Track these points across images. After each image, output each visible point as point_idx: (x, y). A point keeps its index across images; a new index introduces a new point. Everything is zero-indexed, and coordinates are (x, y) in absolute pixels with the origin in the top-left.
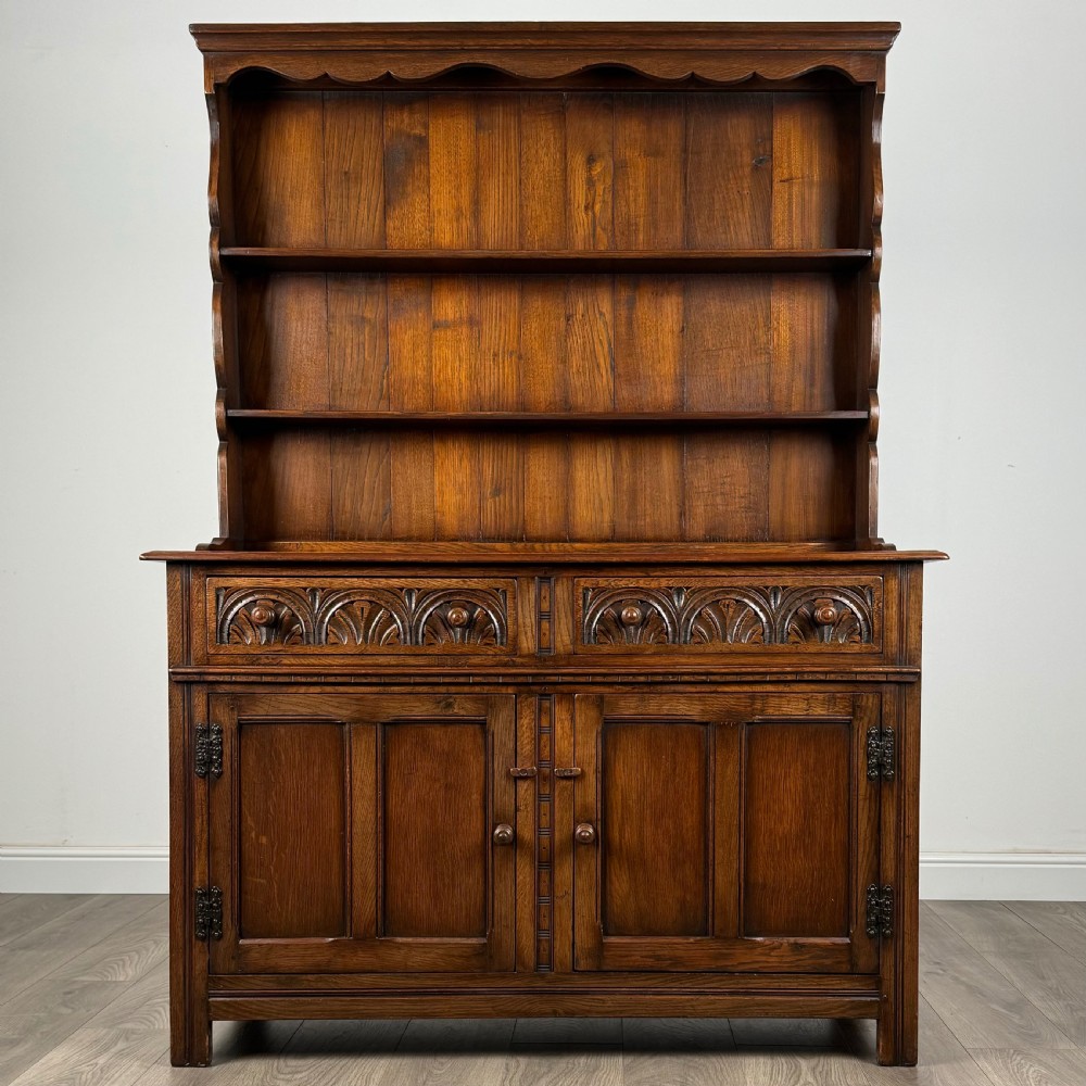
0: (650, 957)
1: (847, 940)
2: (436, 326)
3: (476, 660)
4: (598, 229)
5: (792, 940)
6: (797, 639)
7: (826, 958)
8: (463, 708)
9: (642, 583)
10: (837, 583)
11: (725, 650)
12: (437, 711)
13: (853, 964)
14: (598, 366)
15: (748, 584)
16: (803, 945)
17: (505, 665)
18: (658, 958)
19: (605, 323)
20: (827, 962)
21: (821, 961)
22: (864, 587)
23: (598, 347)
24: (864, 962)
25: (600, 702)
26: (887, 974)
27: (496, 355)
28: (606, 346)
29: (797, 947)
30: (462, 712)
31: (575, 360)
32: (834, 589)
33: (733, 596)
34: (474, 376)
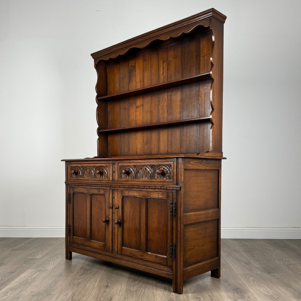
0: (130, 253)
1: (166, 257)
2: (137, 107)
3: (103, 182)
4: (165, 79)
5: (155, 254)
6: (156, 178)
7: (161, 260)
8: (102, 192)
9: (129, 164)
10: (164, 164)
11: (143, 180)
12: (98, 192)
13: (167, 264)
14: (165, 112)
15: (147, 164)
16: (157, 256)
17: (108, 183)
18: (131, 253)
19: (166, 101)
20: (162, 261)
21: (161, 261)
22: (169, 164)
23: (165, 107)
24: (169, 263)
25: (122, 192)
26: (174, 268)
27: (147, 112)
28: (166, 107)
29: (156, 256)
30: (102, 193)
31: (160, 111)
32: (163, 165)
33: (145, 167)
34: (143, 118)
